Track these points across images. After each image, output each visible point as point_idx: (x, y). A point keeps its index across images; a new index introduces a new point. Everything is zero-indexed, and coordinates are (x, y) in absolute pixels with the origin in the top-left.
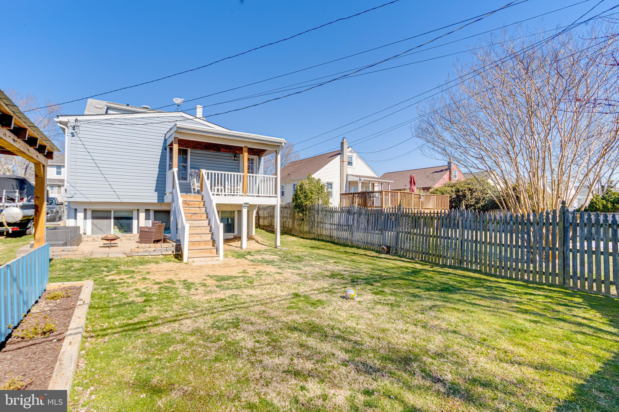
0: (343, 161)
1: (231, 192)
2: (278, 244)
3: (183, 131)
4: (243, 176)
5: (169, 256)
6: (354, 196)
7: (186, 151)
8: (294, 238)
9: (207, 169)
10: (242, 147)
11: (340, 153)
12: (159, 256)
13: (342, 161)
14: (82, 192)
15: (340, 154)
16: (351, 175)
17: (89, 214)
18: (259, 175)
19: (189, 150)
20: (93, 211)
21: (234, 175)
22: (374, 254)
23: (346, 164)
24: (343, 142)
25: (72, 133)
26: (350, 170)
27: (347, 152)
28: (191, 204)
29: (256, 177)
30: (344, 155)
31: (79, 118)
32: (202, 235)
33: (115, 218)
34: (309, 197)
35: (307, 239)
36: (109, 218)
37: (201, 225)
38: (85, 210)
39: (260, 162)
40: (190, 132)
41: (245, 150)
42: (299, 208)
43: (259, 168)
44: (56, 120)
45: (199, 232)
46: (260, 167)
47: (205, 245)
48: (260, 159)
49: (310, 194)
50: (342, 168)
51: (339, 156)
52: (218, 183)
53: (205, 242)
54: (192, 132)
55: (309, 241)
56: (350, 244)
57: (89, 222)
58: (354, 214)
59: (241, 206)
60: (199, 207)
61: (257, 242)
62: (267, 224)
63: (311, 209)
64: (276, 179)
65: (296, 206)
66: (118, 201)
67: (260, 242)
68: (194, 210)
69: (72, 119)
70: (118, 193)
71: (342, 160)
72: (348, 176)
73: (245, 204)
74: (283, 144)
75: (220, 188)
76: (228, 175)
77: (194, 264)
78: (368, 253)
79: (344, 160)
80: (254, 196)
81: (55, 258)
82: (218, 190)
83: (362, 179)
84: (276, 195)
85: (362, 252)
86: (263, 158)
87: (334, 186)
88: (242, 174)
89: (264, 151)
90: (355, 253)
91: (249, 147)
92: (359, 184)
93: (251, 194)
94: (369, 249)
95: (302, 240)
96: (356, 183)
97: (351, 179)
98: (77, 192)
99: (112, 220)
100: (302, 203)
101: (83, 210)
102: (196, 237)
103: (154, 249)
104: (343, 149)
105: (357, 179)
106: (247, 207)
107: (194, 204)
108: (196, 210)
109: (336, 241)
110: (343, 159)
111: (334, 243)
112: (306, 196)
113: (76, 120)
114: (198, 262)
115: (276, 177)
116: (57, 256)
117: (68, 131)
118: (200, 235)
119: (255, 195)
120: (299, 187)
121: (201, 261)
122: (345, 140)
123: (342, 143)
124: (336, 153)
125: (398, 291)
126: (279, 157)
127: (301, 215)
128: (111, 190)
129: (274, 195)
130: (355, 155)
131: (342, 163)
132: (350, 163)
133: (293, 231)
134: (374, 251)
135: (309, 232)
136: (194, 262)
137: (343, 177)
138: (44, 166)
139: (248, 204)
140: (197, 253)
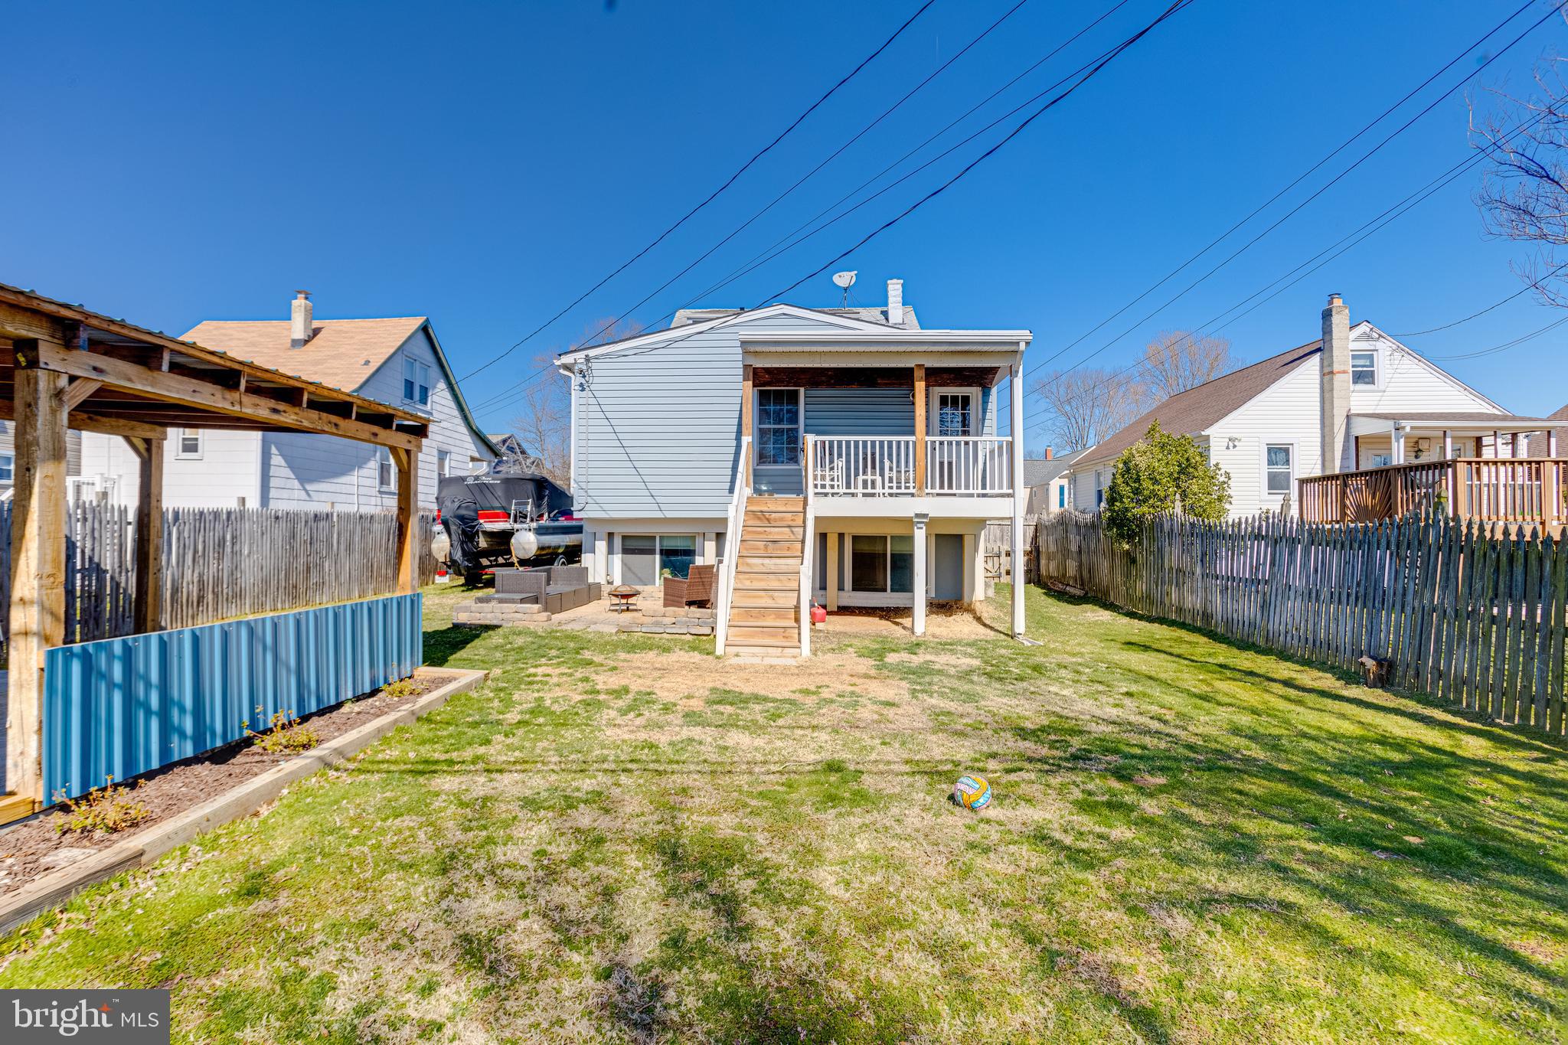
0: (1332, 373)
1: (899, 488)
2: (1020, 626)
3: (759, 349)
4: (914, 443)
5: (705, 638)
6: (1345, 485)
7: (796, 393)
8: (1105, 615)
9: (818, 433)
10: (911, 370)
11: (1322, 348)
12: (683, 637)
13: (1327, 374)
14: (599, 500)
15: (1319, 350)
16: (1359, 415)
17: (618, 542)
18: (983, 438)
19: (802, 390)
20: (624, 538)
21: (899, 443)
22: (1328, 681)
23: (1342, 382)
24: (1330, 310)
25: (581, 385)
26: (1360, 400)
27: (1347, 341)
28: (775, 520)
29: (975, 443)
30: (1335, 353)
31: (592, 353)
32: (776, 594)
33: (662, 552)
34: (1146, 493)
35: (1141, 618)
36: (652, 552)
37: (784, 569)
38: (611, 535)
39: (985, 402)
40: (773, 349)
41: (919, 374)
42: (1120, 526)
43: (984, 419)
44: (557, 363)
45: (775, 584)
46: (988, 416)
47: (779, 617)
48: (986, 394)
49: (1147, 484)
50: (1327, 395)
51: (1316, 359)
52: (874, 467)
53: (779, 612)
54: (780, 349)
55: (1143, 624)
56: (1261, 642)
57: (617, 559)
59: (908, 522)
60: (789, 527)
61: (979, 619)
62: (1056, 574)
63: (1156, 526)
64: (1011, 445)
65: (1112, 521)
66: (659, 515)
67: (987, 622)
68: (778, 533)
69: (580, 356)
70: (659, 500)
71: (1326, 370)
72: (1355, 421)
73: (917, 515)
74: (1022, 346)
75: (869, 477)
76: (890, 443)
77: (734, 661)
78: (1309, 677)
79: (1336, 367)
80: (972, 495)
81: (505, 624)
82: (865, 482)
83: (1408, 425)
84: (1011, 491)
85: (1285, 670)
86: (994, 391)
87: (1296, 455)
88: (913, 438)
89: (993, 371)
90: (1251, 673)
91: (928, 365)
92: (1395, 445)
93: (963, 491)
94: (1322, 666)
95: (1126, 620)
96: (1384, 440)
97: (1362, 428)
98: (589, 500)
99: (658, 557)
100: (1127, 510)
101: (606, 536)
102: (761, 597)
103: (674, 620)
104: (1330, 332)
105: (1387, 426)
106: (926, 524)
107: (782, 519)
108: (782, 533)
109: (1220, 630)
110: (1331, 364)
111: (1212, 635)
112: (1136, 491)
113: (588, 359)
114: (749, 657)
115: (1010, 439)
116: (508, 620)
117: (575, 380)
118: (771, 593)
119: (975, 492)
120: (1121, 466)
121: (754, 655)
122: (1338, 302)
123: (1327, 315)
124: (1301, 352)
126: (1018, 382)
127: (1126, 547)
128: (647, 493)
129: (1005, 491)
130: (1385, 351)
131: (1327, 378)
132: (1364, 377)
133: (1112, 594)
134: (1334, 674)
135: (1149, 598)
136: (737, 655)
137: (1333, 424)
138: (408, 452)
139: (925, 516)
140: (752, 636)
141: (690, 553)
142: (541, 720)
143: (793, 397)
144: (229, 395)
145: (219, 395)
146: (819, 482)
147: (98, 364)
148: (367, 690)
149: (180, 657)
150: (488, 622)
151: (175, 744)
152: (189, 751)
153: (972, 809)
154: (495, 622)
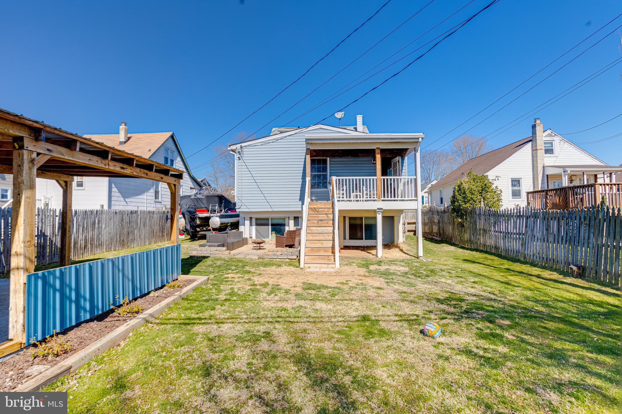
0: (536, 150)
1: (370, 198)
2: (421, 253)
3: (313, 142)
5: (294, 260)
6: (547, 194)
7: (326, 160)
8: (452, 248)
9: (337, 176)
10: (374, 150)
11: (532, 140)
12: (285, 260)
13: (535, 150)
14: (246, 204)
15: (531, 141)
16: (548, 166)
17: (254, 221)
18: (402, 177)
19: (328, 159)
20: (256, 219)
21: (370, 179)
22: (555, 276)
23: (541, 153)
24: (535, 125)
25: (239, 158)
26: (548, 160)
27: (542, 137)
28: (321, 211)
29: (397, 179)
30: (538, 142)
31: (243, 145)
32: (324, 242)
33: (272, 225)
34: (469, 198)
35: (467, 249)
36: (268, 225)
37: (326, 231)
38: (251, 218)
39: (403, 163)
40: (318, 142)
41: (378, 151)
42: (457, 212)
43: (402, 170)
44: (229, 149)
45: (322, 238)
46: (404, 168)
47: (325, 251)
48: (403, 159)
49: (469, 195)
50: (535, 159)
51: (530, 144)
52: (356, 189)
53: (325, 249)
54: (321, 142)
55: (469, 252)
56: (522, 259)
57: (254, 228)
58: (527, 218)
59: (375, 211)
60: (326, 214)
61: (402, 250)
63: (473, 211)
64: (416, 180)
65: (453, 210)
66: (271, 210)
67: (405, 252)
68: (322, 217)
69: (238, 146)
70: (271, 204)
71: (534, 149)
72: (546, 169)
73: (378, 209)
74: (420, 140)
75: (358, 194)
76: (367, 180)
77: (308, 270)
78: (546, 274)
79: (538, 147)
80: (397, 200)
81: (211, 256)
82: (357, 196)
83: (569, 170)
84: (416, 198)
85: (535, 271)
86: (406, 158)
87: (523, 182)
88: (376, 177)
89: (406, 150)
90: (522, 272)
91: (381, 147)
92: (563, 178)
93: (393, 199)
94: (551, 269)
95: (461, 250)
96: (559, 176)
97: (549, 172)
98: (243, 204)
99: (270, 227)
100: (460, 205)
101: (249, 219)
102: (317, 243)
103: (281, 253)
104: (536, 134)
105: (560, 171)
106: (382, 212)
107: (323, 211)
108: (324, 217)
109: (503, 254)
110: (536, 146)
111: (500, 256)
112: (464, 198)
113: (241, 147)
114: (314, 268)
115: (415, 177)
116: (213, 254)
117: (237, 156)
118: (321, 242)
120: (457, 188)
121: (316, 267)
122: (538, 122)
123: (534, 127)
124: (523, 142)
125: (532, 340)
126: (418, 154)
127: (460, 220)
128: (265, 201)
129: (413, 198)
130: (557, 140)
131: (535, 152)
132: (549, 151)
133: (453, 239)
134: (557, 272)
135: (470, 241)
136: (309, 268)
137: (537, 170)
138: (175, 185)
139: (381, 209)
140: (314, 259)
141: (284, 225)
142: (235, 298)
143: (325, 162)
144: (104, 161)
145: (100, 161)
146: (338, 196)
147: (49, 148)
148: (160, 286)
149: (84, 275)
150: (205, 255)
151: (82, 314)
152: (88, 317)
153: (433, 337)
154: (207, 255)
